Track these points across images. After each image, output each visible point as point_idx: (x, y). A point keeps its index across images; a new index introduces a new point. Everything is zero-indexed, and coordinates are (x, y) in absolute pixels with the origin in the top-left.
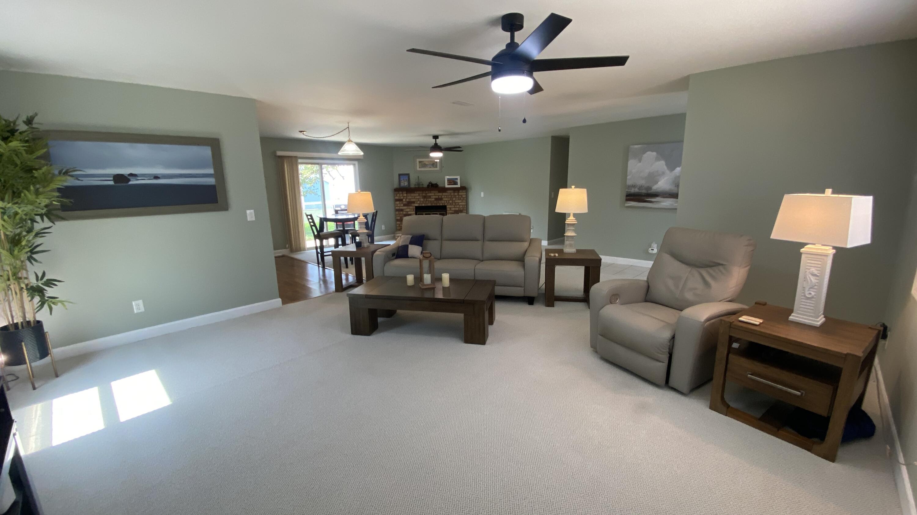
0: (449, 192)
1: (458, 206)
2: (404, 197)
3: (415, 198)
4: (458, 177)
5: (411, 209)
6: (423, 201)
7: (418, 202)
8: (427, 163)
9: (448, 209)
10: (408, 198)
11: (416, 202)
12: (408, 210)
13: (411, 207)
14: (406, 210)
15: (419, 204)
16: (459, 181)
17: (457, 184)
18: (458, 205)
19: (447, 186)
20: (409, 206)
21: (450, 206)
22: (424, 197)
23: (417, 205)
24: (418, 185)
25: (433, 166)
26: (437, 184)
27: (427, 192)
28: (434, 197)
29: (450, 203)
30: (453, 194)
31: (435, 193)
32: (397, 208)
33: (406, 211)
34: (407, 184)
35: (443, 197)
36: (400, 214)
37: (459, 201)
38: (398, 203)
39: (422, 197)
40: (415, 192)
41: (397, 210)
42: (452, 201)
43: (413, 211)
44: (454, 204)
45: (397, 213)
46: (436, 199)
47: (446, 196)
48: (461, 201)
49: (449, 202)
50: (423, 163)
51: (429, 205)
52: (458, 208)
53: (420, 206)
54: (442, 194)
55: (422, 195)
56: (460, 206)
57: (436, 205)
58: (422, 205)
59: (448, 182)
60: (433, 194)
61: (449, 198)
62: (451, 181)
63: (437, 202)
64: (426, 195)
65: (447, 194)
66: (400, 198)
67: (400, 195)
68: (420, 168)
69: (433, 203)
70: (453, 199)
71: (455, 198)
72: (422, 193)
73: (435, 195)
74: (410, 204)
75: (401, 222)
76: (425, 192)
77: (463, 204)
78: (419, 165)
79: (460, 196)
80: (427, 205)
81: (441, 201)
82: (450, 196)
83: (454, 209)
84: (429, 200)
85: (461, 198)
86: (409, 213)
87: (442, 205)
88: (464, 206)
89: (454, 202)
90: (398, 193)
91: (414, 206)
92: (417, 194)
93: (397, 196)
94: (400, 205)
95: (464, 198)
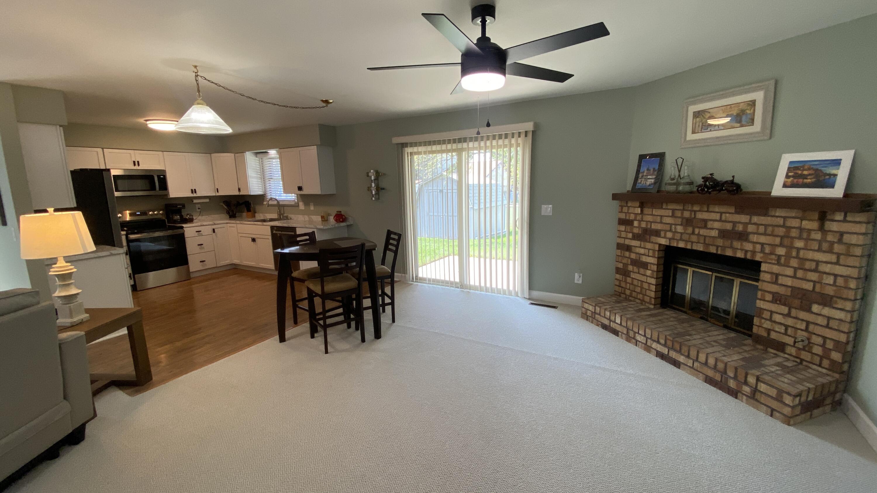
0: (779, 212)
1: (813, 276)
2: (636, 215)
3: (661, 222)
4: (847, 156)
5: (649, 249)
6: (681, 233)
7: (669, 235)
8: (720, 115)
9: (764, 276)
10: (645, 218)
11: (662, 234)
12: (642, 251)
13: (649, 245)
14: (637, 250)
15: (670, 239)
16: (842, 173)
17: (833, 186)
18: (816, 270)
19: (779, 191)
20: (646, 241)
21: (776, 269)
22: (688, 222)
23: (663, 242)
24: (674, 184)
25: (740, 122)
26: (736, 181)
27: (696, 208)
28: (717, 225)
29: (779, 256)
30: (796, 223)
31: (721, 213)
32: (621, 241)
33: (636, 253)
34: (653, 180)
35: (751, 228)
36: (624, 257)
37: (821, 257)
38: (622, 228)
39: (679, 221)
40: (664, 207)
41: (620, 246)
42: (790, 248)
43: (653, 257)
44: (794, 263)
45: (619, 252)
46: (723, 234)
47: (766, 226)
48: (834, 258)
49: (772, 253)
50: (707, 116)
51: (698, 249)
52: (814, 282)
53: (672, 245)
54: (748, 217)
55: (682, 214)
56: (824, 278)
57: (719, 252)
58: (677, 243)
59: (790, 174)
60: (717, 216)
61: (777, 236)
62: (805, 173)
63: (728, 243)
64: (693, 216)
65: (769, 218)
66: (627, 218)
67: (628, 210)
68: (696, 131)
69: (710, 243)
70: (792, 243)
71: (803, 239)
72: (681, 208)
73: (723, 218)
74: (648, 237)
75: (624, 277)
76: (693, 207)
77: (839, 270)
78: (694, 124)
79: (829, 233)
80: (692, 247)
81: (739, 244)
82: (781, 229)
83: (789, 284)
84: (699, 232)
85: (832, 243)
86: (644, 259)
87: (743, 257)
88: (846, 282)
89: (797, 257)
90: (627, 205)
91: (656, 243)
92: (668, 211)
93: (623, 211)
94: (627, 235)
95: (849, 245)
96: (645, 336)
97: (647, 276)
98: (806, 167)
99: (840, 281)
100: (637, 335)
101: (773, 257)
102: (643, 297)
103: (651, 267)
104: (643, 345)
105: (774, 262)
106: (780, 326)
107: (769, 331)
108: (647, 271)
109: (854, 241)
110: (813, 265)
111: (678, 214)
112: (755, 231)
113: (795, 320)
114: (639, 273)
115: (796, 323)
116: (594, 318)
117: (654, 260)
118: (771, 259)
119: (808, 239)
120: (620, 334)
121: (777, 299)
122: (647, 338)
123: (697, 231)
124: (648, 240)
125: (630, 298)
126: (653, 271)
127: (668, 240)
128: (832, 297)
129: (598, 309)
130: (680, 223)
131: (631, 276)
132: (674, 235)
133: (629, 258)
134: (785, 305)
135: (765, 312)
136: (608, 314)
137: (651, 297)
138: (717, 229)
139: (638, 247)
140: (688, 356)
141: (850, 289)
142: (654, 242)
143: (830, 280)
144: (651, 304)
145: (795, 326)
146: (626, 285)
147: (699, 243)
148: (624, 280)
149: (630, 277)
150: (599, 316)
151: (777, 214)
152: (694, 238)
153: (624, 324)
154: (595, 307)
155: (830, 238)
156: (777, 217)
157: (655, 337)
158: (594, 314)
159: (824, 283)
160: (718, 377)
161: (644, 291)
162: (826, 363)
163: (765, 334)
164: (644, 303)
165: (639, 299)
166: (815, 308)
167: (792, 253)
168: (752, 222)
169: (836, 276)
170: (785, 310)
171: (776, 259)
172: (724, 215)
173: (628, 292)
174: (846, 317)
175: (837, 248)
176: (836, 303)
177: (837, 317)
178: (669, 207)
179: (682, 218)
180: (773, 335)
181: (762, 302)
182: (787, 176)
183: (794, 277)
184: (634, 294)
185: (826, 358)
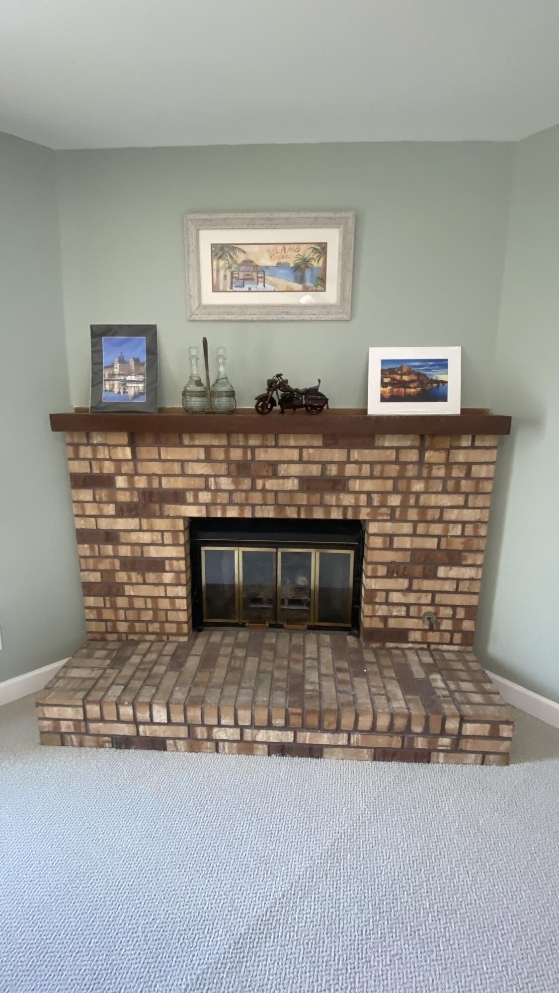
0: (389, 441)
1: (437, 529)
2: (118, 462)
3: (183, 474)
4: (453, 355)
5: (162, 532)
6: (231, 492)
7: (205, 497)
8: (265, 261)
9: (375, 542)
10: (144, 467)
11: (190, 497)
12: (146, 537)
13: (161, 524)
14: (134, 537)
15: (207, 505)
16: (453, 379)
17: (444, 398)
18: (440, 520)
19: (376, 408)
20: (151, 515)
21: (389, 527)
22: (241, 469)
23: (193, 512)
24: (203, 394)
25: (301, 280)
26: (322, 390)
27: (253, 441)
28: (295, 469)
29: (393, 509)
30: (413, 455)
31: (301, 448)
33: (132, 544)
34: (141, 386)
35: (350, 470)
36: (102, 557)
37: (445, 500)
38: (86, 495)
39: (223, 468)
40: (186, 441)
41: (84, 536)
42: (406, 494)
43: (175, 544)
44: (413, 514)
45: (85, 549)
46: (307, 484)
47: (372, 464)
48: (459, 500)
49: (383, 505)
50: (241, 258)
51: (266, 515)
52: (439, 537)
53: (213, 515)
54: (345, 451)
55: (227, 454)
56: (450, 529)
57: (303, 516)
58: (224, 511)
59: (386, 380)
60: (294, 454)
61: (389, 478)
62: (405, 378)
63: (315, 499)
64: (249, 457)
65: (376, 452)
66: (96, 471)
67: (95, 451)
68: (221, 288)
69: (285, 503)
70: (409, 486)
71: (423, 478)
72: (224, 442)
73: (305, 458)
74: (157, 507)
75: (108, 598)
76: (246, 438)
77: (469, 515)
78: (215, 272)
79: (454, 466)
80: (253, 512)
81: (334, 497)
82: (393, 466)
83: (408, 546)
84: (264, 485)
85: (458, 480)
86: (153, 552)
87: (340, 517)
88: (476, 528)
89: (417, 505)
90: (88, 441)
91: (179, 517)
92: (195, 450)
93: (82, 455)
94: (100, 510)
95: (478, 480)
96: (236, 725)
97: (166, 585)
98: (405, 370)
99: (469, 530)
100: (215, 730)
101: (384, 510)
102: (162, 628)
103: (171, 565)
104: (235, 745)
105: (385, 518)
106: (399, 608)
107: (385, 619)
108: (165, 574)
109: (483, 475)
110: (436, 514)
111: (219, 454)
112: (356, 473)
113: (419, 594)
114: (145, 583)
115: (419, 598)
116: (87, 733)
117: (179, 552)
118: (382, 514)
119: (429, 478)
120: (169, 742)
121: (394, 571)
122: (242, 728)
123: (260, 484)
124: (158, 514)
125: (131, 637)
126: (178, 573)
127: (204, 508)
128: (460, 552)
129: (94, 710)
130: (225, 472)
131: (127, 593)
132: (214, 497)
133: (116, 556)
134: (403, 576)
135: (379, 593)
136: (127, 711)
137: (179, 623)
138: (296, 477)
139: (135, 531)
140: (338, 730)
141: (481, 537)
142: (171, 515)
143: (457, 530)
144: (184, 635)
145: (419, 602)
146: (116, 614)
147: (266, 505)
148: (108, 606)
149: (123, 595)
150: (101, 724)
151: (387, 444)
152: (256, 498)
153: (178, 718)
154: (84, 707)
155: (456, 473)
156: (387, 448)
157: (262, 716)
158: (83, 724)
159: (451, 536)
160: (396, 742)
161: (161, 616)
162: (457, 637)
163: (381, 626)
164: (165, 638)
165: (153, 633)
166: (442, 571)
167: (409, 501)
168: (352, 460)
169: (464, 523)
170: (404, 583)
171: (389, 512)
172: (305, 451)
173: (123, 627)
174: (477, 574)
175: (466, 485)
176: (466, 559)
177: (467, 577)
178: (197, 443)
179: (227, 461)
180: (392, 623)
181: (373, 580)
182: (383, 385)
183: (414, 534)
184: (138, 627)
185: (458, 632)
